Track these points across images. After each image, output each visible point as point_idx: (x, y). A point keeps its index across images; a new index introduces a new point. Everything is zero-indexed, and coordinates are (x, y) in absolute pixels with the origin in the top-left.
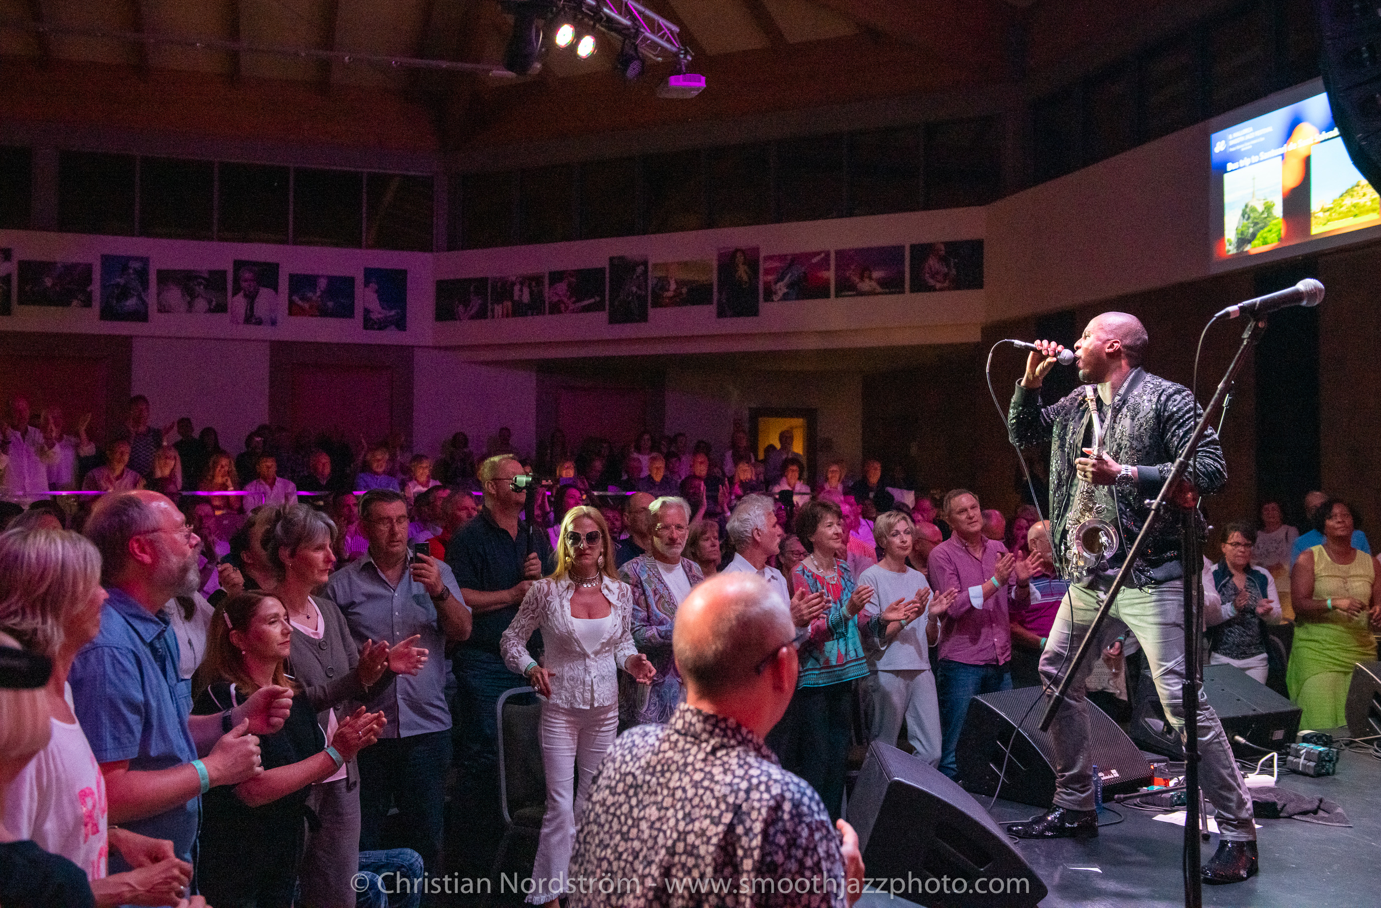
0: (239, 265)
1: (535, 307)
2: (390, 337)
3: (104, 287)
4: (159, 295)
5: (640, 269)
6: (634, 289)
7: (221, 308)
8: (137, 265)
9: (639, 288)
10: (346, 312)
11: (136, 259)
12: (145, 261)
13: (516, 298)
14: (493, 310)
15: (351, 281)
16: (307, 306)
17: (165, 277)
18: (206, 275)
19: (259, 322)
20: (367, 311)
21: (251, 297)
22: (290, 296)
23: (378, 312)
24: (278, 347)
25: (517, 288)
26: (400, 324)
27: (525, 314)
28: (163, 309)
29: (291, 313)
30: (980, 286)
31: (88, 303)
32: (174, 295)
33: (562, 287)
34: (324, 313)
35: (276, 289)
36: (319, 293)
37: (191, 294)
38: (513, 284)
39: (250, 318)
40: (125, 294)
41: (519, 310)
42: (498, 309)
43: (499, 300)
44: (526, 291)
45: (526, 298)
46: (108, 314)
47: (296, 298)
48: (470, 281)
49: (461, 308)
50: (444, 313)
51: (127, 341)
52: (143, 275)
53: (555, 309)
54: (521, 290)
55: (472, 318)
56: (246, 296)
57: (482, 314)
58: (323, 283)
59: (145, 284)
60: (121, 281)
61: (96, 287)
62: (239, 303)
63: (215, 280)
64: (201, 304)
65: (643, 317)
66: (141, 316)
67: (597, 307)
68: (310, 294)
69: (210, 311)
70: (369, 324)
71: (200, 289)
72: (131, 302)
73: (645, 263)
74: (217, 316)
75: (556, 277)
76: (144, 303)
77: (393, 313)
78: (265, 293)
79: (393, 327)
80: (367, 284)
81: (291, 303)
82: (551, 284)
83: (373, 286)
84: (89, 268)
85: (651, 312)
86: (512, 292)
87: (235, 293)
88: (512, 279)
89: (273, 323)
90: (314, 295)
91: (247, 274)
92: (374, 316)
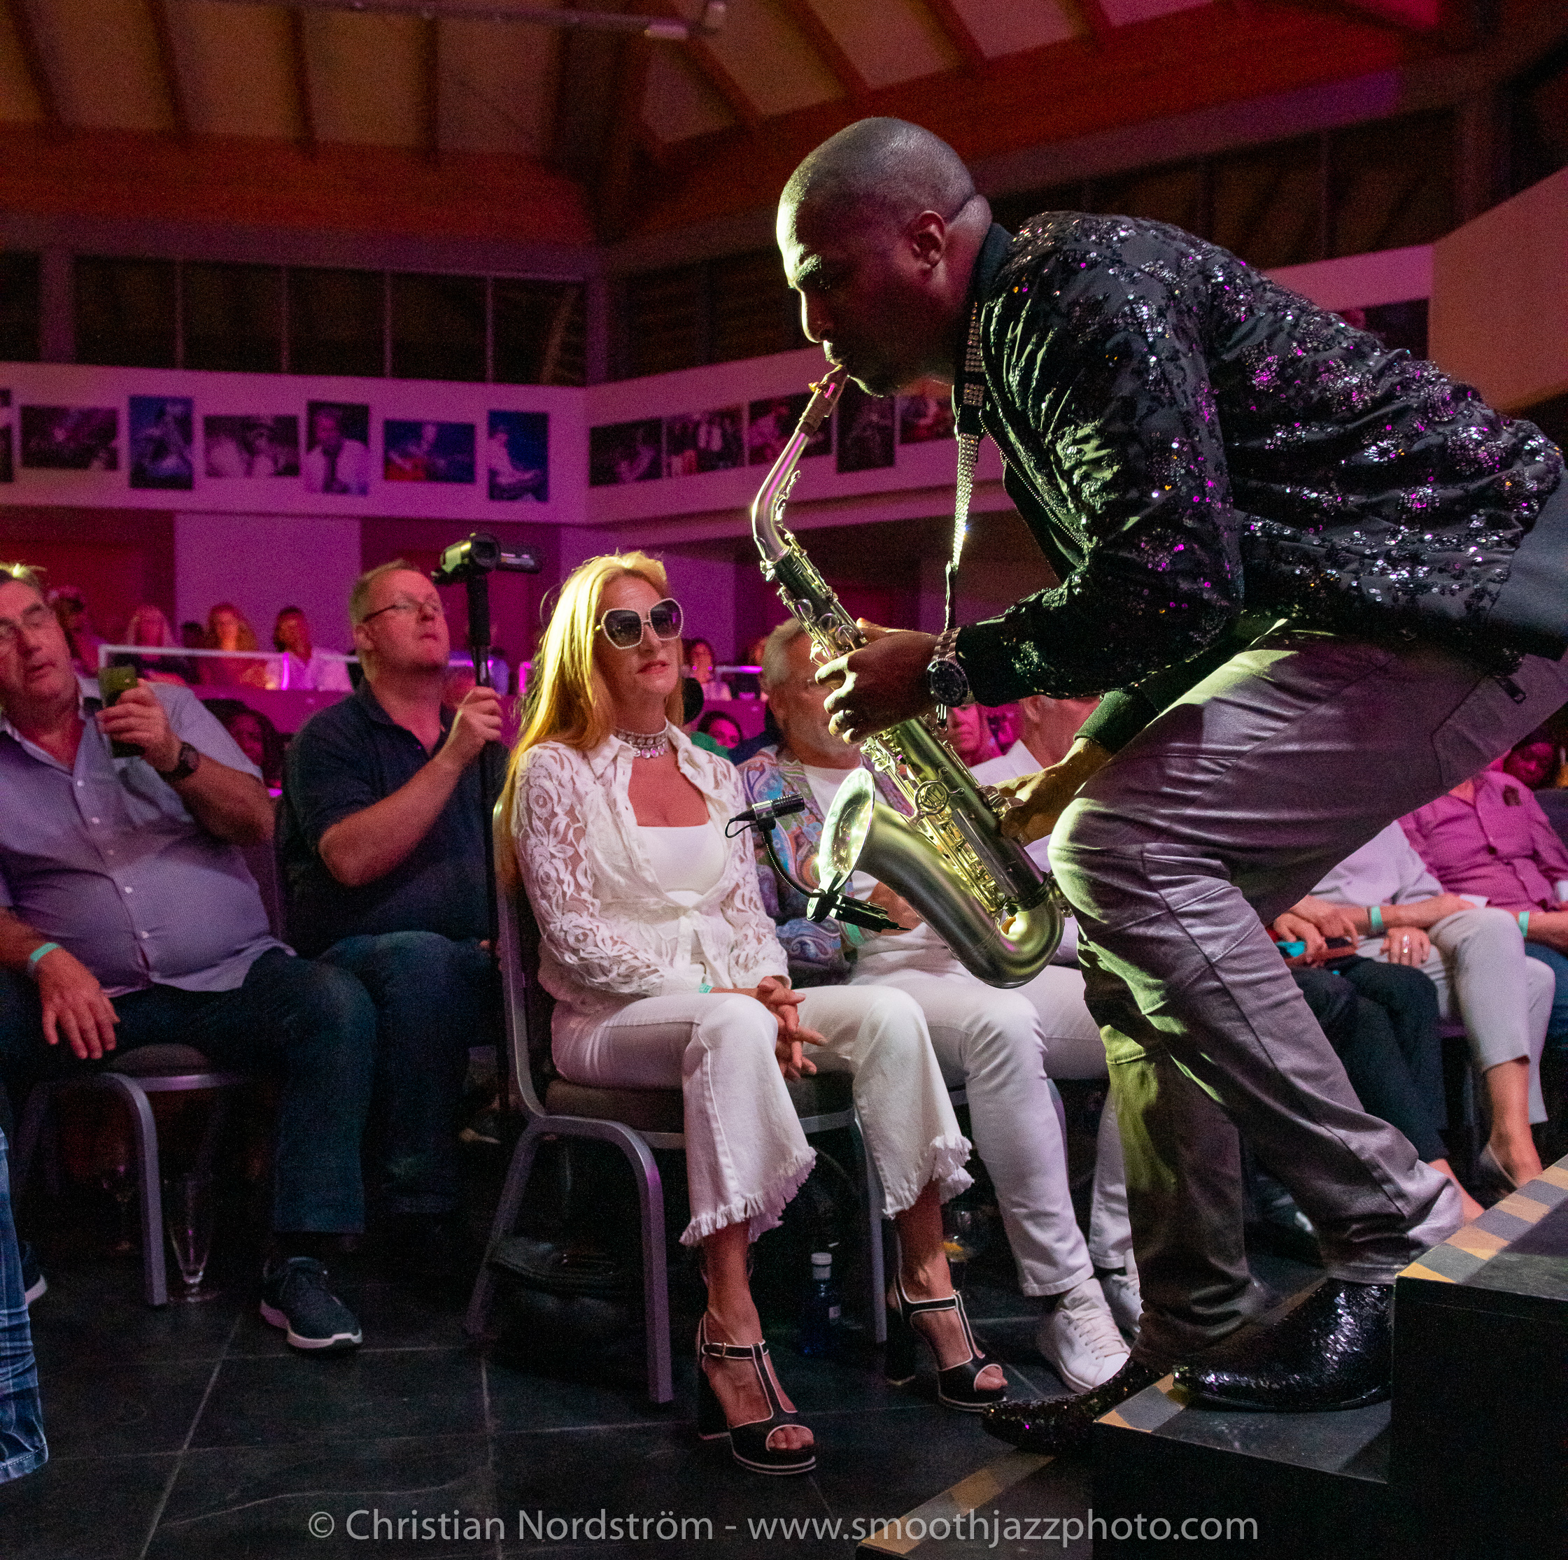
0: (315, 407)
1: (730, 456)
2: (524, 510)
3: (134, 441)
4: (208, 451)
6: (875, 418)
7: (292, 470)
8: (178, 410)
9: (882, 416)
10: (465, 474)
11: (175, 401)
12: (187, 403)
13: (702, 444)
14: (669, 466)
15: (467, 431)
16: (408, 466)
17: (216, 426)
18: (269, 422)
19: (344, 490)
20: (493, 473)
21: (332, 455)
22: (386, 452)
23: (509, 474)
24: (371, 526)
25: (703, 431)
26: (540, 491)
27: (714, 468)
28: (214, 472)
29: (387, 477)
31: (112, 465)
32: (228, 454)
33: (767, 421)
34: (433, 476)
35: (364, 439)
36: (425, 446)
37: (250, 451)
38: (697, 425)
39: (332, 484)
40: (161, 449)
41: (706, 462)
42: (677, 463)
43: (678, 447)
44: (717, 432)
45: (716, 444)
46: (141, 479)
47: (395, 457)
48: (635, 425)
49: (624, 466)
50: (602, 474)
51: (166, 519)
52: (185, 423)
53: (759, 457)
54: (709, 433)
55: (640, 478)
56: (325, 452)
57: (653, 473)
58: (430, 432)
59: (188, 438)
60: (155, 432)
61: (123, 442)
62: (315, 462)
63: (283, 429)
64: (264, 464)
65: (888, 460)
66: (183, 481)
67: (820, 450)
68: (412, 449)
70: (497, 492)
71: (262, 443)
72: (170, 463)
74: (287, 481)
76: (189, 465)
77: (527, 476)
78: (351, 448)
79: (530, 496)
80: (492, 434)
81: (387, 462)
82: (754, 418)
83: (502, 437)
85: (901, 451)
86: (695, 436)
87: (310, 448)
88: (697, 417)
89: (363, 490)
90: (419, 450)
91: (325, 422)
92: (503, 480)
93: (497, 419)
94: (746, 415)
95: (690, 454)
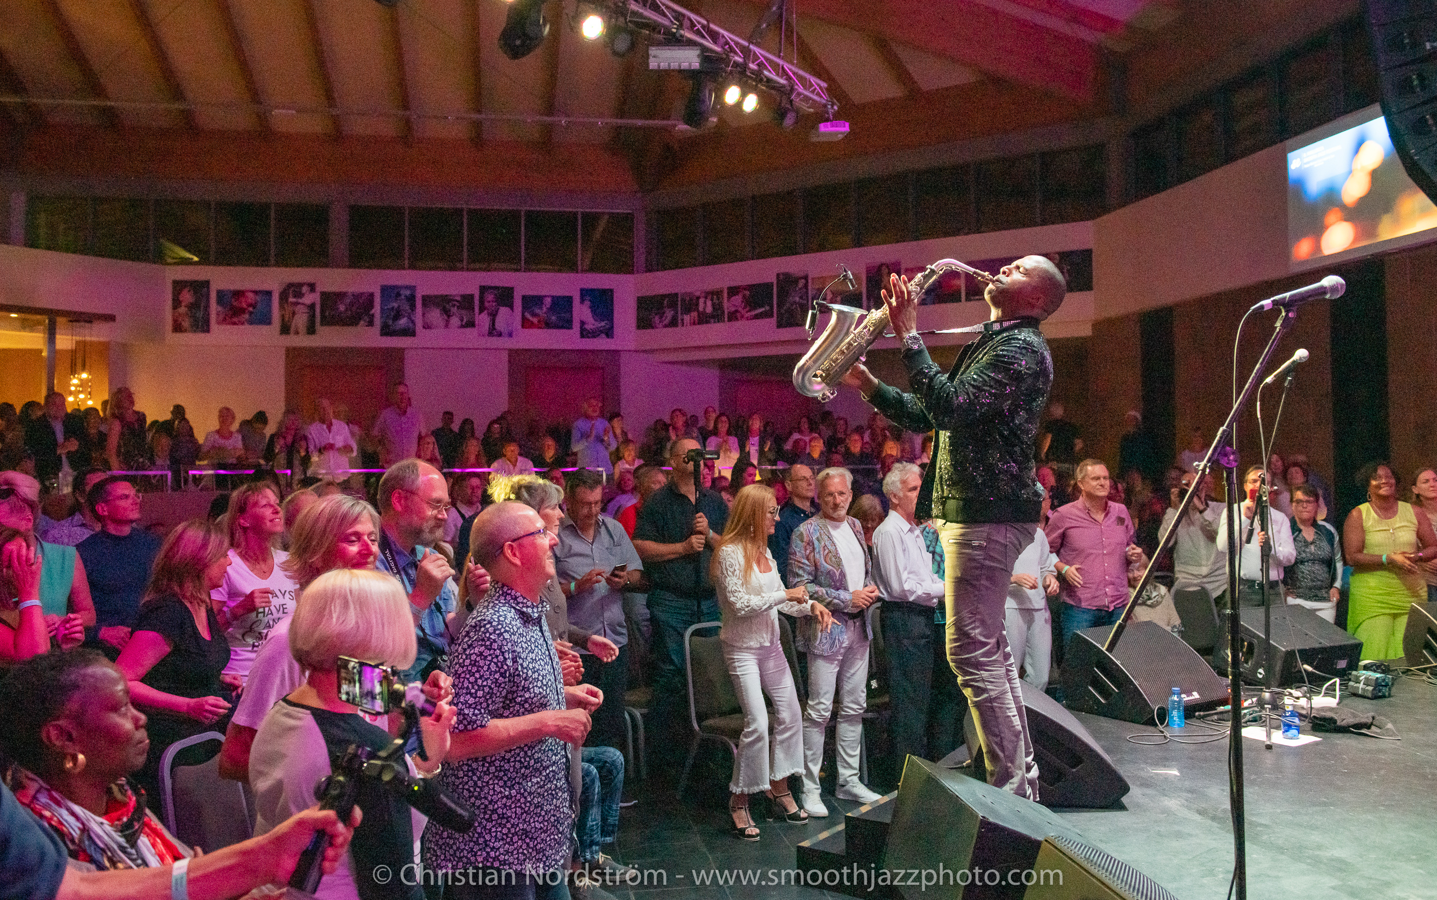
0: (483, 289)
1: (717, 316)
2: (602, 343)
3: (382, 310)
4: (424, 315)
5: (801, 283)
6: (797, 299)
7: (471, 324)
8: (408, 293)
9: (801, 298)
10: (567, 324)
11: (407, 287)
12: (413, 288)
13: (701, 309)
14: (682, 320)
15: (569, 299)
16: (535, 320)
17: (428, 301)
18: (458, 298)
19: (500, 335)
20: (583, 323)
21: (493, 315)
22: (523, 313)
23: (592, 324)
24: (514, 354)
25: (702, 301)
26: (609, 333)
27: (707, 322)
28: (427, 326)
29: (523, 327)
30: (1090, 288)
31: (371, 323)
32: (435, 315)
33: (738, 299)
34: (549, 326)
35: (511, 307)
36: (544, 310)
37: (447, 313)
38: (698, 298)
39: (493, 332)
40: (398, 316)
41: (703, 319)
42: (687, 318)
43: (687, 310)
44: (709, 303)
45: (709, 309)
46: (386, 331)
47: (527, 315)
48: (664, 296)
49: (657, 319)
50: (644, 323)
51: (400, 352)
52: (411, 299)
53: (733, 317)
54: (705, 303)
55: (666, 326)
56: (489, 314)
57: (673, 323)
58: (548, 302)
59: (413, 307)
60: (395, 305)
61: (377, 310)
62: (483, 320)
63: (466, 302)
64: (455, 321)
66: (409, 332)
67: (768, 315)
68: (537, 311)
69: (462, 326)
70: (584, 333)
71: (454, 310)
72: (403, 322)
73: (806, 278)
74: (468, 330)
75: (733, 291)
76: (413, 322)
77: (603, 324)
78: (503, 311)
79: (603, 335)
80: (582, 301)
81: (524, 319)
82: (729, 297)
83: (588, 303)
84: (372, 295)
86: (697, 305)
87: (481, 311)
88: (698, 294)
89: (510, 335)
90: (542, 312)
91: (490, 297)
92: (588, 327)
93: (584, 293)
94: (725, 295)
95: (694, 314)
